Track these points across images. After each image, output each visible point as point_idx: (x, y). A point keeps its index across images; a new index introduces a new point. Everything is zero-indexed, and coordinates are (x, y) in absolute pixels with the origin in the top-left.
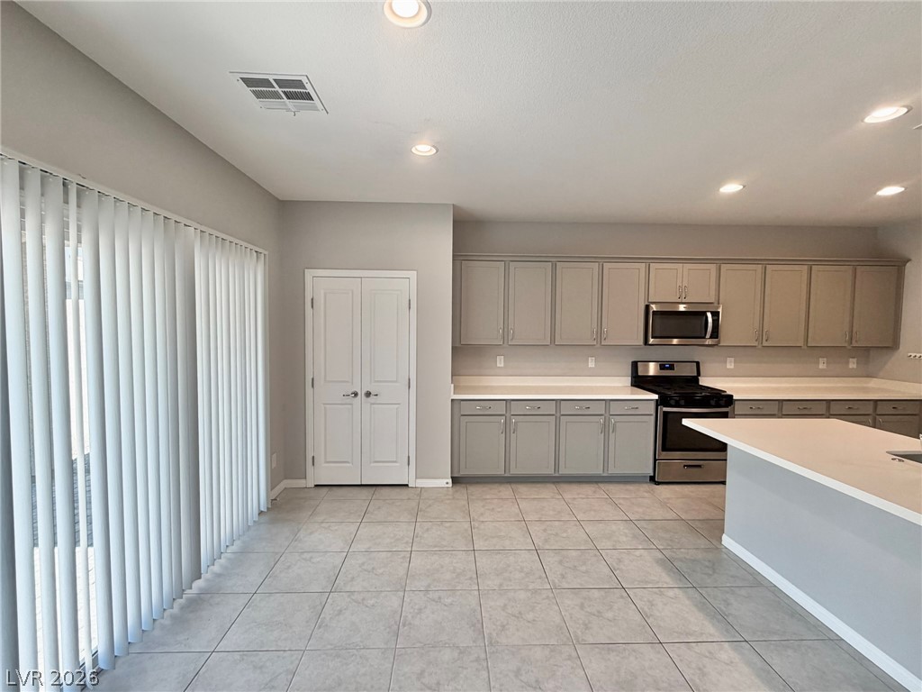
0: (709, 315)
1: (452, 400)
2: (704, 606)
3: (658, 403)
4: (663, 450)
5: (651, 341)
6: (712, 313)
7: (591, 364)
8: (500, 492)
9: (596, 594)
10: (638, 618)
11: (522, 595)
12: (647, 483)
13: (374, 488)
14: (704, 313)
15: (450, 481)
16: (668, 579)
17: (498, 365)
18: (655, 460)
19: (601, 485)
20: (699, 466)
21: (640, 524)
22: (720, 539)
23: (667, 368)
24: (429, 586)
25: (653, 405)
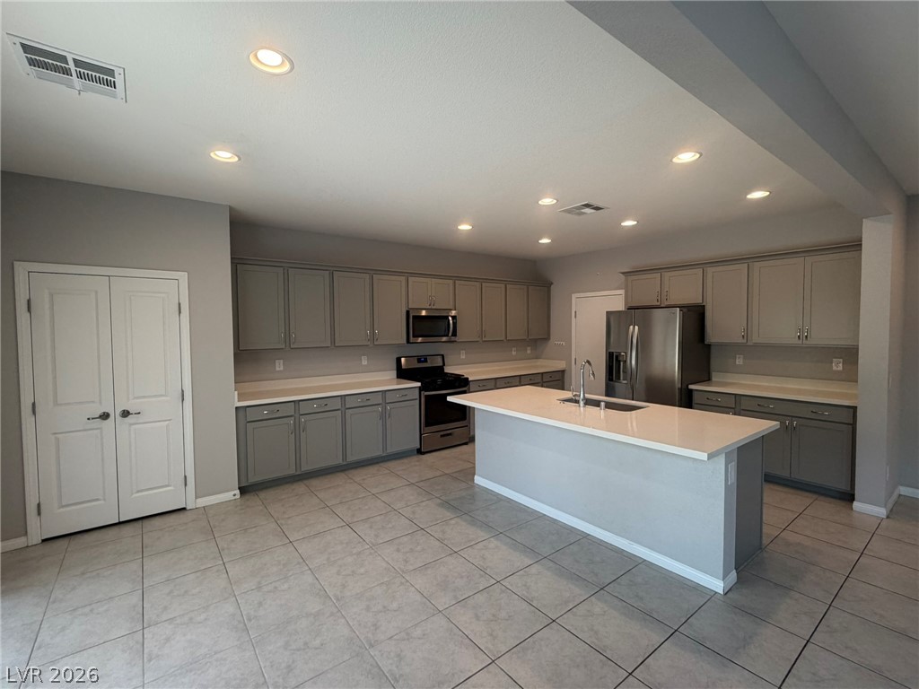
0: (450, 318)
1: (236, 408)
2: (473, 522)
3: (421, 389)
4: (426, 426)
5: (412, 339)
6: (452, 317)
7: (365, 362)
8: (293, 490)
9: (405, 539)
10: (437, 543)
11: (350, 559)
12: (414, 455)
13: (140, 522)
14: (447, 317)
15: (238, 492)
16: (448, 514)
17: (278, 369)
18: (421, 435)
19: (381, 464)
20: (450, 434)
21: (420, 484)
22: (473, 480)
23: (423, 362)
24: (259, 583)
25: (417, 391)
